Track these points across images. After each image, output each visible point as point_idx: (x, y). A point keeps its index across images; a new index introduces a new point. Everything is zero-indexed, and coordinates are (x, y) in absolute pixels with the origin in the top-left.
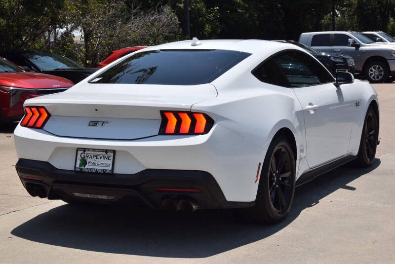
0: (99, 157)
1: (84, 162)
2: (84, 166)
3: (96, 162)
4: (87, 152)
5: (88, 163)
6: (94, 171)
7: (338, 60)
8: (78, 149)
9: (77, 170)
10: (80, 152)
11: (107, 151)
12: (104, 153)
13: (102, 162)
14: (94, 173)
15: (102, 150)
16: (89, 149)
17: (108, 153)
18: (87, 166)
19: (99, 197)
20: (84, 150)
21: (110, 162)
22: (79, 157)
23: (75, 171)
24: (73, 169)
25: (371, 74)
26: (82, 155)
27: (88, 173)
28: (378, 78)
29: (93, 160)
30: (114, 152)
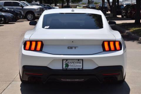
0: (75, 63)
1: (67, 65)
2: (68, 67)
3: (74, 65)
4: (68, 61)
5: (69, 65)
6: (73, 69)
7: (18, 12)
8: (63, 60)
9: (64, 69)
10: (64, 61)
11: (79, 60)
12: (77, 61)
13: (77, 65)
14: (73, 70)
15: (76, 60)
16: (69, 60)
17: (80, 61)
18: (69, 67)
19: (76, 80)
20: (67, 60)
21: (81, 64)
22: (64, 63)
23: (63, 70)
24: (62, 69)
25: (28, 18)
26: (66, 62)
27: (70, 70)
28: (31, 19)
29: (72, 64)
30: (82, 60)
